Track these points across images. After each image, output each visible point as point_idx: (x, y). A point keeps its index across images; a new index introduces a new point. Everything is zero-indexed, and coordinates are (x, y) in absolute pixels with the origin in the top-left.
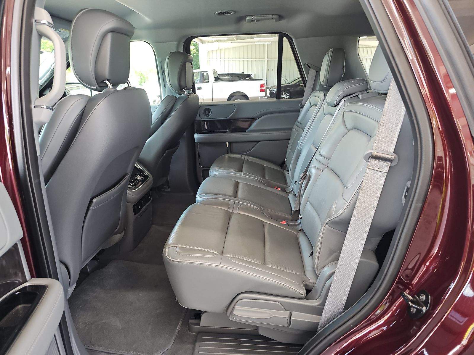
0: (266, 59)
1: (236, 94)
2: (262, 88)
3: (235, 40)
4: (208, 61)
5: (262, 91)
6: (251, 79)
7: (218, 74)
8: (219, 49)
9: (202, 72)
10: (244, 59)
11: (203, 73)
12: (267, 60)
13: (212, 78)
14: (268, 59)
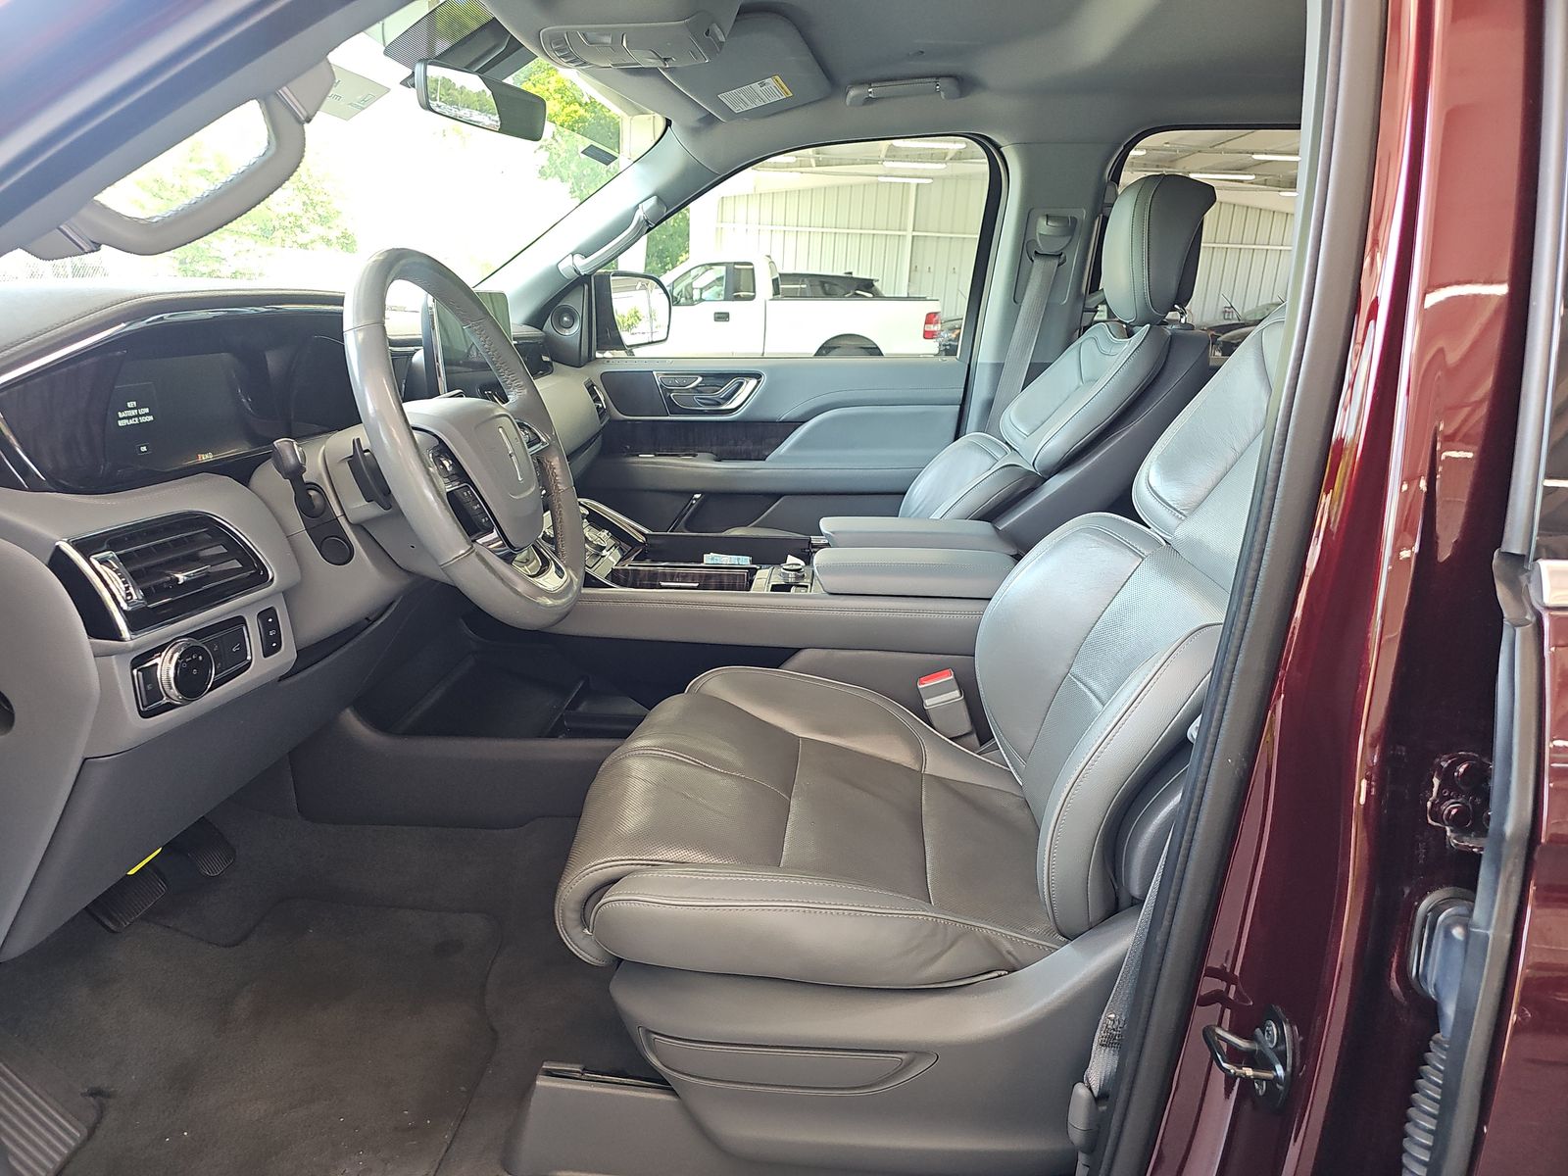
0: (909, 234)
1: (843, 342)
2: (932, 326)
3: (811, 166)
4: (717, 229)
5: (928, 335)
6: (877, 296)
7: (780, 275)
8: (759, 191)
9: (735, 263)
10: (837, 230)
11: (736, 266)
12: (913, 237)
13: (764, 286)
14: (915, 234)
